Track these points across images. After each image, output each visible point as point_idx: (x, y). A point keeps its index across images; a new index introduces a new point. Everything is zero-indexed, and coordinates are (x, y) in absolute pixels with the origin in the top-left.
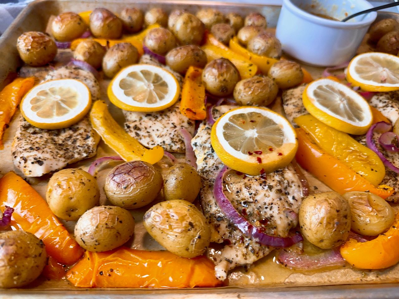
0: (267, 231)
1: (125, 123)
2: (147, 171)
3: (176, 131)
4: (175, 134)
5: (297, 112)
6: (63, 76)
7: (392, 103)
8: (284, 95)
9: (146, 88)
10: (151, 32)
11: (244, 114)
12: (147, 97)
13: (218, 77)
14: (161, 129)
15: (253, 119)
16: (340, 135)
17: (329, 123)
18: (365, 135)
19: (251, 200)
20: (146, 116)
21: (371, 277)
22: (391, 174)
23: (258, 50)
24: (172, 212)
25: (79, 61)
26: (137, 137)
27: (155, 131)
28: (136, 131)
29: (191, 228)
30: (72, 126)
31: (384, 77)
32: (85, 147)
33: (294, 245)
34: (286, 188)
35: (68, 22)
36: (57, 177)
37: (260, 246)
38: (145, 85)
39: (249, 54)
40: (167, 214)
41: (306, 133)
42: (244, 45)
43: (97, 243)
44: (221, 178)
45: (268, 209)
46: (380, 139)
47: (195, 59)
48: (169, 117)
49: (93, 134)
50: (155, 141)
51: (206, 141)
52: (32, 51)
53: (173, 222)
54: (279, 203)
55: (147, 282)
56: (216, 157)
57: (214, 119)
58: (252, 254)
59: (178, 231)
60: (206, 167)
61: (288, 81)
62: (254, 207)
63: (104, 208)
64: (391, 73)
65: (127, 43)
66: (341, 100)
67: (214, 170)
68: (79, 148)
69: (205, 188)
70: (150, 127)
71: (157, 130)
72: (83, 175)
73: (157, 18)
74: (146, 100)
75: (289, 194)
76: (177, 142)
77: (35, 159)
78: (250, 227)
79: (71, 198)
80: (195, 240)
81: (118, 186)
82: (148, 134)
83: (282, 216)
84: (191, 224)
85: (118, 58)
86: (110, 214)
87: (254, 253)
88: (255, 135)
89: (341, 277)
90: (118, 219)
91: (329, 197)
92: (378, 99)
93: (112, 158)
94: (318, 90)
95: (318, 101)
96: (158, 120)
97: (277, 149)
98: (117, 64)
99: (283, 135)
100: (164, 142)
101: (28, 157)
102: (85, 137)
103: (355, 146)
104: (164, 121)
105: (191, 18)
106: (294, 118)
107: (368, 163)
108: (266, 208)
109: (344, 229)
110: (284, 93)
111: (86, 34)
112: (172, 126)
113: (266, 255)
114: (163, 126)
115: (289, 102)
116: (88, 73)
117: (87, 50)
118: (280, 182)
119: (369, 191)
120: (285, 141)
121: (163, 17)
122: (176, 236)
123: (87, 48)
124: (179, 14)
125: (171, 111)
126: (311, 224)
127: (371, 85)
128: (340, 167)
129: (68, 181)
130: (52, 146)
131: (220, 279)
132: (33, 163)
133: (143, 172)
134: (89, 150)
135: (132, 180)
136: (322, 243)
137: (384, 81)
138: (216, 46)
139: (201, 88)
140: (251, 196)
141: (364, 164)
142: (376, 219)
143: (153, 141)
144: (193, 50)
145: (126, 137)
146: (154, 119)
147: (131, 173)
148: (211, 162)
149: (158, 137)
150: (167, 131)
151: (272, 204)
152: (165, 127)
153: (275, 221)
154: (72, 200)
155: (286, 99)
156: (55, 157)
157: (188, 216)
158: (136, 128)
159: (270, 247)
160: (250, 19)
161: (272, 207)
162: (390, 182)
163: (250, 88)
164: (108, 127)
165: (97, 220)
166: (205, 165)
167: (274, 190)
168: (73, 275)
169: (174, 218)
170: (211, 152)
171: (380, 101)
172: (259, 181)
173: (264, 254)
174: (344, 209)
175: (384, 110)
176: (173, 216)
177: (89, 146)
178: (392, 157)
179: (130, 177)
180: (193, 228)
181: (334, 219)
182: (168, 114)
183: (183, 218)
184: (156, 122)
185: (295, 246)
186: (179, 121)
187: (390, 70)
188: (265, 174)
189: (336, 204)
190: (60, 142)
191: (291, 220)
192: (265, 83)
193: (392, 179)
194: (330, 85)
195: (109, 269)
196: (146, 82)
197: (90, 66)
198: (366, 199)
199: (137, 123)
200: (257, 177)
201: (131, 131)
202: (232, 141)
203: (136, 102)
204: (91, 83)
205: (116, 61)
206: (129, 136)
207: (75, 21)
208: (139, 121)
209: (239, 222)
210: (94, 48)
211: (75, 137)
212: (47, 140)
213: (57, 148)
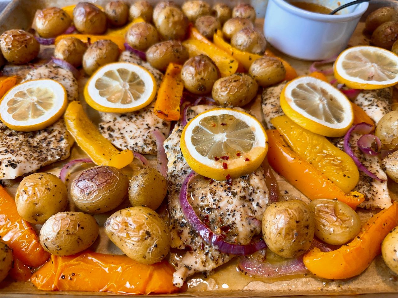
0: (227, 239)
1: (100, 124)
2: (111, 177)
3: (149, 132)
4: (148, 136)
5: (274, 113)
6: (43, 76)
7: (378, 101)
8: (264, 94)
9: (121, 87)
10: (133, 27)
11: (216, 116)
12: (122, 98)
13: (196, 75)
14: (134, 131)
15: (224, 122)
16: (315, 137)
17: (304, 125)
18: (343, 137)
19: (214, 207)
20: (120, 117)
21: (333, 287)
22: (366, 179)
23: (241, 45)
24: (130, 220)
25: (59, 59)
26: (110, 139)
27: (128, 133)
28: (109, 132)
29: (148, 237)
30: (47, 128)
31: (372, 73)
32: (58, 149)
33: (257, 252)
34: (251, 194)
35: (51, 18)
36: (25, 182)
37: (220, 253)
38: (120, 84)
39: (231, 49)
40: (126, 222)
41: (281, 135)
42: (228, 39)
43: (59, 249)
44: (186, 183)
45: (231, 216)
46: (359, 141)
47: (175, 55)
48: (143, 118)
49: (67, 135)
50: (128, 143)
51: (176, 144)
52: (13, 50)
53: (130, 230)
54: (242, 210)
55: (106, 286)
56: (184, 161)
57: (187, 121)
58: (211, 261)
59: (134, 240)
60: (175, 170)
61: (269, 78)
62: (217, 214)
63: (66, 215)
64: (380, 68)
65: (106, 40)
66: (321, 100)
67: (182, 174)
68: (52, 150)
69: (173, 193)
70: (124, 128)
71: (131, 131)
72: (49, 180)
73: (142, 11)
74: (120, 101)
75: (253, 200)
76: (149, 144)
77: (9, 161)
78: (211, 235)
79: (36, 204)
80: (152, 248)
81: (81, 192)
82: (122, 135)
83: (245, 223)
84: (147, 233)
85: (97, 56)
86: (71, 221)
87: (213, 260)
88: (224, 139)
89: (302, 286)
90: (79, 225)
91: (291, 207)
92: (363, 97)
93: (83, 161)
94: (297, 89)
95: (295, 101)
96: (132, 120)
97: (245, 154)
98: (96, 63)
99: (254, 139)
100: (136, 144)
101: (3, 159)
102: (58, 139)
103: (330, 149)
104: (138, 122)
105: (173, 12)
106: (271, 119)
107: (341, 168)
108: (229, 215)
109: (305, 239)
110: (264, 92)
111: (70, 29)
112: (146, 127)
113: (225, 262)
114: (136, 128)
115: (268, 101)
116: (67, 72)
117: (66, 48)
118: (244, 189)
119: (337, 199)
120: (254, 146)
121: (147, 10)
122: (133, 244)
123: (67, 46)
124: (163, 7)
125: (146, 112)
126: (270, 233)
127: (357, 83)
128: (311, 172)
129: (33, 187)
130: (27, 149)
131: (177, 286)
132: (6, 166)
133: (106, 179)
134: (61, 153)
135: (95, 187)
136: (282, 252)
137: (370, 78)
138: (199, 41)
139: (179, 86)
140: (215, 202)
141: (337, 169)
142: (340, 229)
143: (126, 143)
144: (172, 46)
145: (99, 138)
146: (128, 120)
147: (94, 180)
148: (180, 166)
149: (131, 138)
150: (141, 132)
151: (235, 211)
152: (139, 128)
153: (237, 228)
154: (37, 206)
155: (265, 98)
156: (28, 159)
157: (146, 225)
158: (110, 129)
159: (230, 255)
160: (237, 11)
161: (234, 214)
162: (364, 188)
163: (226, 87)
164: (83, 128)
165: (59, 226)
166: (174, 169)
167: (237, 197)
168: (36, 279)
169: (131, 226)
170: (180, 156)
171: (366, 99)
172: (224, 186)
173: (223, 261)
174: (305, 219)
175: (369, 109)
176: (131, 225)
177: (62, 149)
178: (370, 160)
179: (93, 184)
180: (150, 237)
181: (293, 230)
182: (143, 115)
183: (140, 227)
184: (130, 123)
185: (257, 254)
186: (154, 122)
187: (378, 65)
188: (231, 180)
189: (296, 215)
190: (35, 144)
191: (254, 227)
192: (243, 82)
193: (367, 185)
194: (312, 82)
195: (71, 273)
196: (122, 81)
197: (69, 65)
198: (332, 208)
199: (111, 124)
200: (223, 182)
201: (104, 132)
202: (199, 146)
203: (110, 103)
204: (69, 82)
205: (94, 59)
206: (103, 137)
207: (58, 17)
208: (113, 122)
209: (201, 229)
210: (74, 46)
211: (50, 139)
212: (22, 143)
213: (31, 151)
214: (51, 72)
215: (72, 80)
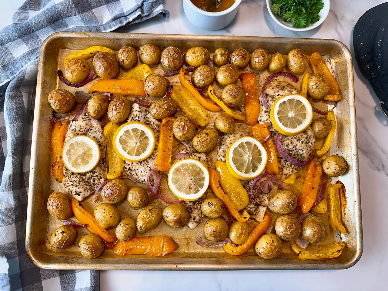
9: (135, 145)
14: (143, 171)
27: (140, 173)
28: (130, 171)
38: (134, 142)
47: (168, 113)
48: (148, 163)
49: (104, 175)
50: (140, 178)
66: (249, 156)
68: (97, 185)
70: (137, 169)
74: (135, 154)
77: (76, 192)
82: (136, 174)
94: (238, 147)
96: (142, 164)
100: (144, 180)
102: (99, 178)
104: (145, 165)
112: (150, 169)
114: (144, 169)
117: (96, 108)
130: (83, 184)
132: (75, 194)
139: (170, 138)
144: (166, 109)
146: (139, 164)
149: (141, 176)
150: (147, 173)
152: (146, 170)
156: (85, 190)
182: (148, 160)
186: (154, 166)
190: (87, 180)
196: (135, 139)
199: (130, 166)
201: (127, 171)
203: (129, 156)
210: (101, 106)
211: (94, 178)
212: (80, 180)
213: (85, 185)
214: (87, 124)
215: (101, 132)
